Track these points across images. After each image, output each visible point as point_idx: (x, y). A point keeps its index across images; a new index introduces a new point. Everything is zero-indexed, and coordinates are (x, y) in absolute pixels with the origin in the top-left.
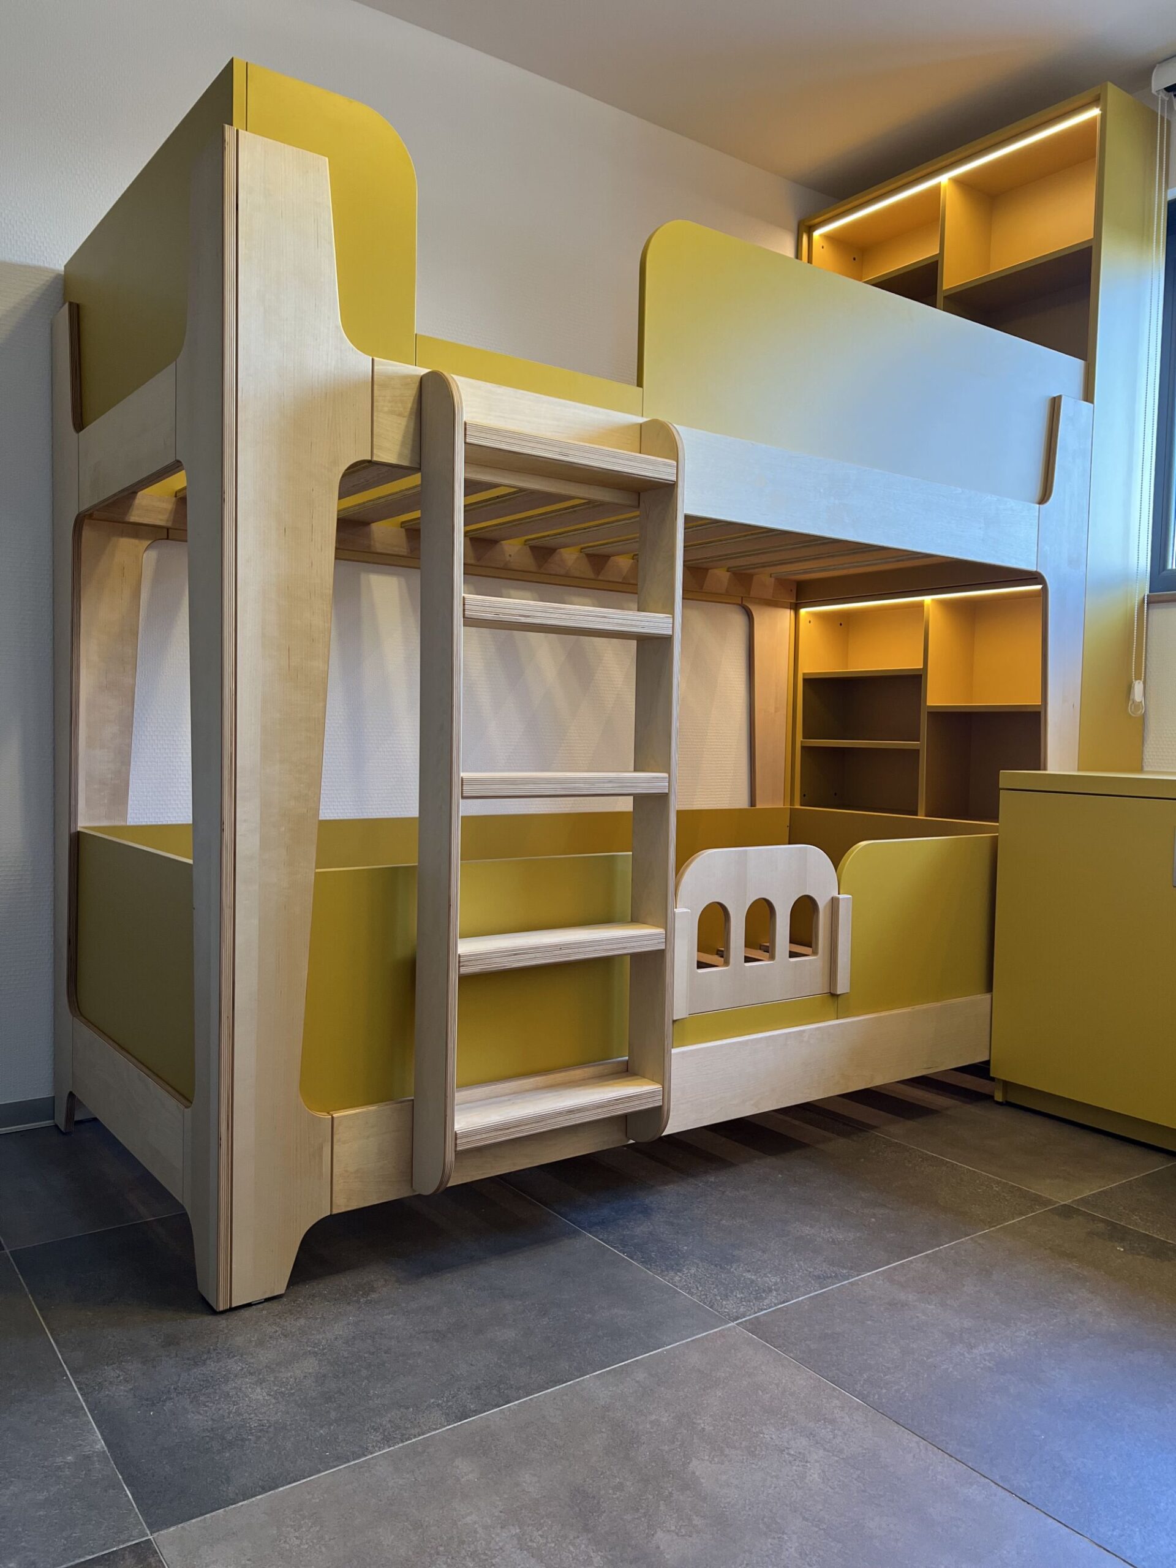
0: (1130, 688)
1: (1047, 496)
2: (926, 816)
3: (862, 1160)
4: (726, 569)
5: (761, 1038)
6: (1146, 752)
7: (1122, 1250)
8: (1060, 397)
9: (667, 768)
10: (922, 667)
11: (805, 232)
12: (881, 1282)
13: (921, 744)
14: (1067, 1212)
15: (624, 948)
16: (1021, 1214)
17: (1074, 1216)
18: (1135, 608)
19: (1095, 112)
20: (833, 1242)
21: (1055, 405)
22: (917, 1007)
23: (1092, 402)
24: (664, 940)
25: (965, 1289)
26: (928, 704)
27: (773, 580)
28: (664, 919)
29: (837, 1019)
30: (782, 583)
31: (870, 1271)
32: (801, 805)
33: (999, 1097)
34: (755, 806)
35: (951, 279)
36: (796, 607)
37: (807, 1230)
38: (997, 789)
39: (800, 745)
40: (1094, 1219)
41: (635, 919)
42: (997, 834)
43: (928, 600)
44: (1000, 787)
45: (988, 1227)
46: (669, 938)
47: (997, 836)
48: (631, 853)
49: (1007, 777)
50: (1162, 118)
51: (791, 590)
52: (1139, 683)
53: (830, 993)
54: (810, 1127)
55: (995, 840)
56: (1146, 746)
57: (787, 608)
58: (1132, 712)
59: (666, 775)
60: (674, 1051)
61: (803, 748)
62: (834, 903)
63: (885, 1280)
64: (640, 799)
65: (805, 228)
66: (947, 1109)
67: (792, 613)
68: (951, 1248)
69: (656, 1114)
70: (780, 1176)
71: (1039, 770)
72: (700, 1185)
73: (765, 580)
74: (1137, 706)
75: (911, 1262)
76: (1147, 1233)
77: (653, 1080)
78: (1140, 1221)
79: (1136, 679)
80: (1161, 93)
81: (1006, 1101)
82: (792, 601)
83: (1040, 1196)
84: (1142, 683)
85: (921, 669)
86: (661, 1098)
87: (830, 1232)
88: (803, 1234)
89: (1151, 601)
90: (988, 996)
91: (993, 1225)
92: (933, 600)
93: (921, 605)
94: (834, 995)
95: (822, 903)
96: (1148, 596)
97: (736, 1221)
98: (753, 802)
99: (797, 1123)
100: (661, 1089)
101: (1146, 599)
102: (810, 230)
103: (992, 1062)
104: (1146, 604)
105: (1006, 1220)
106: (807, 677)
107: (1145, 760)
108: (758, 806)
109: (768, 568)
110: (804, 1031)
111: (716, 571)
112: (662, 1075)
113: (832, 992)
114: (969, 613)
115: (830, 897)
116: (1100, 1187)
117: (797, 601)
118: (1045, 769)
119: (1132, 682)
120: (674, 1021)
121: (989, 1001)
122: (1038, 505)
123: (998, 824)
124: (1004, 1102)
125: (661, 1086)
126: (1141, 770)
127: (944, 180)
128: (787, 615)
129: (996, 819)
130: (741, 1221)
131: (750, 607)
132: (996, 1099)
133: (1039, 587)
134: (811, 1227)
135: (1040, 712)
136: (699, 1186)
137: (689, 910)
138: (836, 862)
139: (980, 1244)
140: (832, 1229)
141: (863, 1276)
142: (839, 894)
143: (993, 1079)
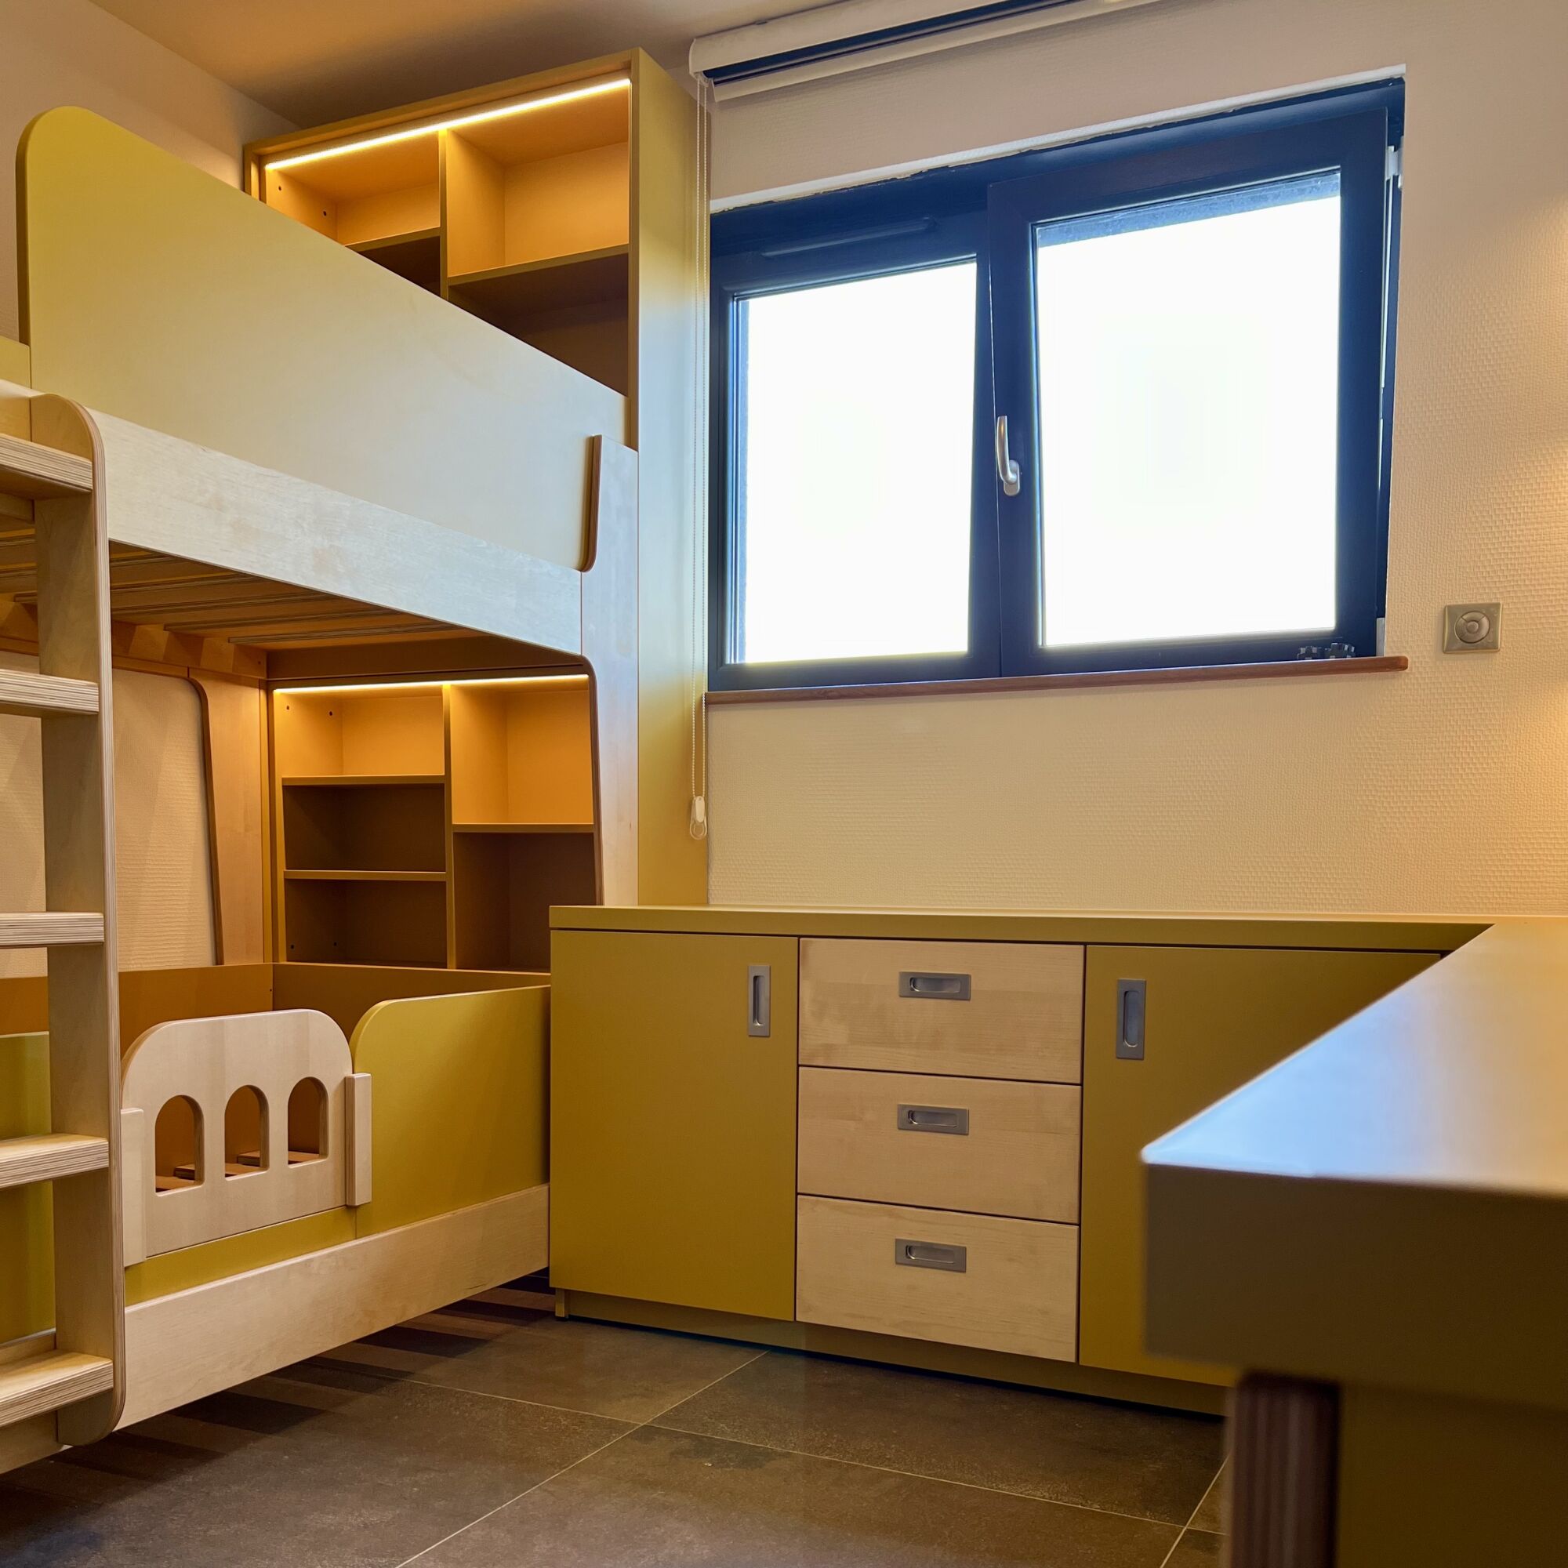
0: (690, 805)
1: (589, 562)
2: (458, 968)
3: (396, 1417)
4: (163, 627)
5: (253, 1277)
6: (711, 883)
7: (710, 1465)
8: (599, 438)
9: (100, 905)
10: (443, 774)
11: (255, 163)
12: (432, 1563)
13: (448, 875)
14: (647, 1433)
15: (46, 1171)
16: (596, 1446)
17: (656, 1437)
18: (692, 709)
19: (624, 84)
20: (366, 1526)
21: (594, 447)
22: (460, 1211)
23: (636, 449)
24: (107, 1154)
25: (536, 1549)
26: (454, 823)
27: (232, 647)
28: (106, 1125)
29: (356, 1239)
30: (246, 651)
31: (416, 1554)
32: (288, 961)
33: (560, 1312)
34: (222, 963)
35: (459, 263)
36: (268, 688)
37: (329, 1519)
38: (548, 930)
39: (283, 877)
40: (678, 1436)
41: (58, 1129)
42: (549, 986)
43: (446, 685)
44: (550, 926)
45: (558, 1470)
46: (113, 1152)
47: (550, 988)
48: (47, 1033)
49: (559, 914)
50: (702, 108)
51: (259, 663)
52: (700, 799)
53: (346, 1205)
54: (324, 1388)
55: (546, 994)
56: (711, 874)
57: (255, 687)
58: (695, 836)
59: (99, 915)
60: (128, 1310)
61: (287, 881)
62: (348, 1085)
63: (438, 1561)
64: (60, 954)
65: (253, 157)
66: (498, 1336)
67: (263, 694)
68: (517, 1503)
69: (107, 1401)
70: (286, 1457)
71: (595, 905)
72: (173, 1490)
73: (221, 646)
74: (699, 826)
75: (468, 1531)
76: (735, 1440)
77: (98, 1354)
78: (726, 1428)
79: (697, 795)
80: (699, 76)
81: (570, 1316)
82: (263, 678)
83: (617, 1421)
84: (703, 799)
85: (442, 776)
86: (112, 1377)
87: (360, 1515)
88: (325, 1526)
89: (710, 702)
90: (545, 1187)
91: (563, 1466)
92: (452, 685)
93: (438, 693)
94: (350, 1208)
95: (331, 1087)
96: (706, 694)
97: (229, 1528)
98: (219, 958)
99: (304, 1385)
100: (112, 1364)
101: (704, 699)
102: (261, 161)
103: (550, 1269)
104: (704, 705)
105: (578, 1457)
106: (287, 784)
107: (711, 891)
108: (227, 964)
109: (225, 630)
110: (311, 1260)
111: (149, 628)
112: (111, 1345)
113: (348, 1204)
114: (498, 706)
115: (343, 1078)
116: (683, 1398)
117: (268, 677)
118: (601, 903)
119: (693, 798)
120: (126, 1268)
121: (546, 1194)
122: (579, 572)
123: (549, 974)
124: (567, 1317)
125: (111, 1361)
126: (707, 904)
127: (442, 129)
128: (254, 698)
129: (547, 969)
130: (236, 1526)
131: (200, 682)
132: (557, 1315)
133: (585, 677)
134: (335, 1513)
135: (592, 834)
136: (172, 1492)
137: (141, 1110)
138: (348, 1030)
139: (549, 1492)
140: (363, 1511)
141: (407, 1562)
142: (353, 1073)
143: (552, 1291)
